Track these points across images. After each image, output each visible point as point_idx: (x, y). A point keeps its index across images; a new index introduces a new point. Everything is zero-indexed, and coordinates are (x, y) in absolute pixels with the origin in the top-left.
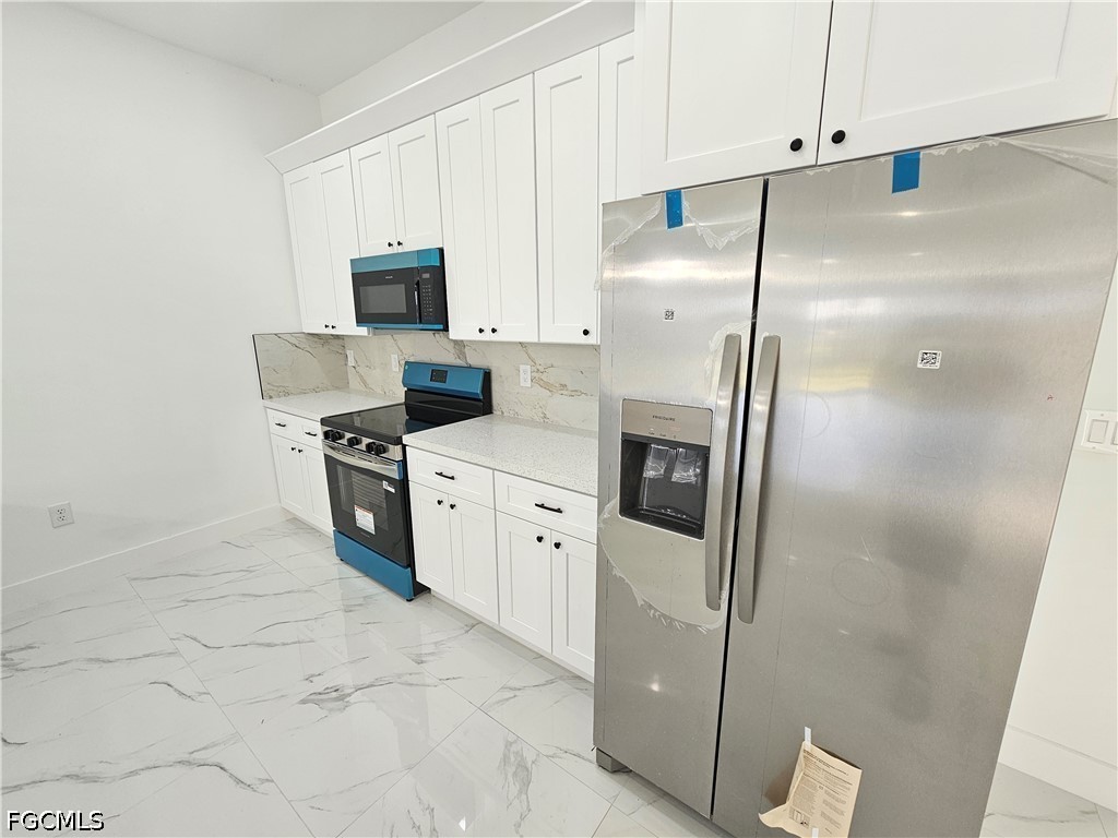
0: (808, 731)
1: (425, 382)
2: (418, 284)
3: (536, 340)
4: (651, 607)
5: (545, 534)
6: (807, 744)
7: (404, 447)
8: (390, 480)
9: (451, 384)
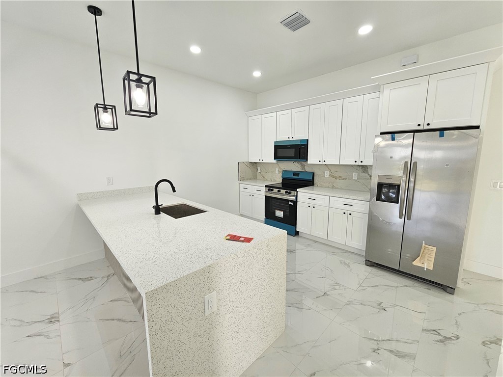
0: (424, 242)
1: (291, 176)
2: (300, 149)
3: (338, 164)
4: (384, 221)
5: (346, 212)
6: (424, 244)
7: (297, 192)
8: (292, 201)
9: (301, 177)
